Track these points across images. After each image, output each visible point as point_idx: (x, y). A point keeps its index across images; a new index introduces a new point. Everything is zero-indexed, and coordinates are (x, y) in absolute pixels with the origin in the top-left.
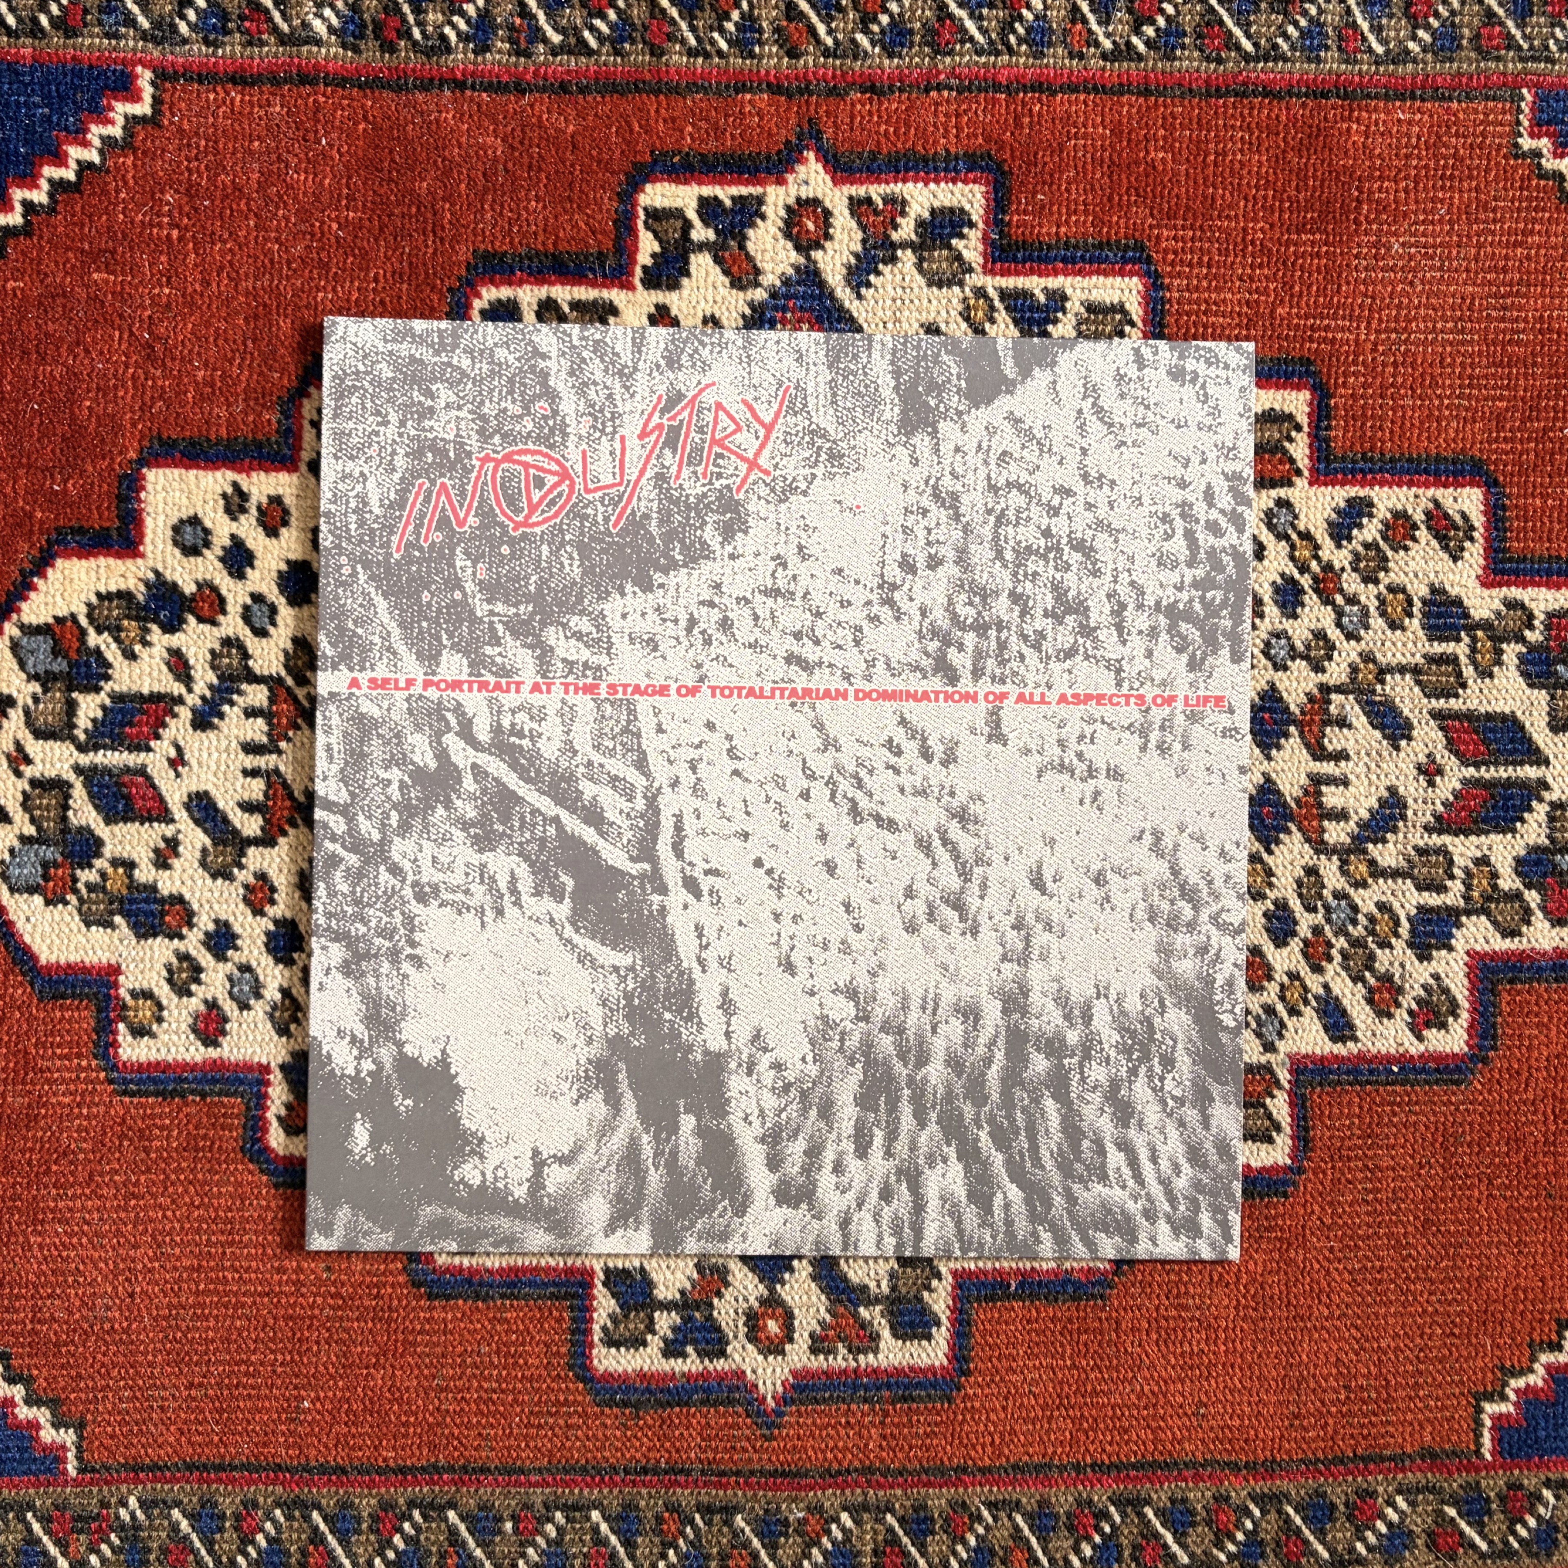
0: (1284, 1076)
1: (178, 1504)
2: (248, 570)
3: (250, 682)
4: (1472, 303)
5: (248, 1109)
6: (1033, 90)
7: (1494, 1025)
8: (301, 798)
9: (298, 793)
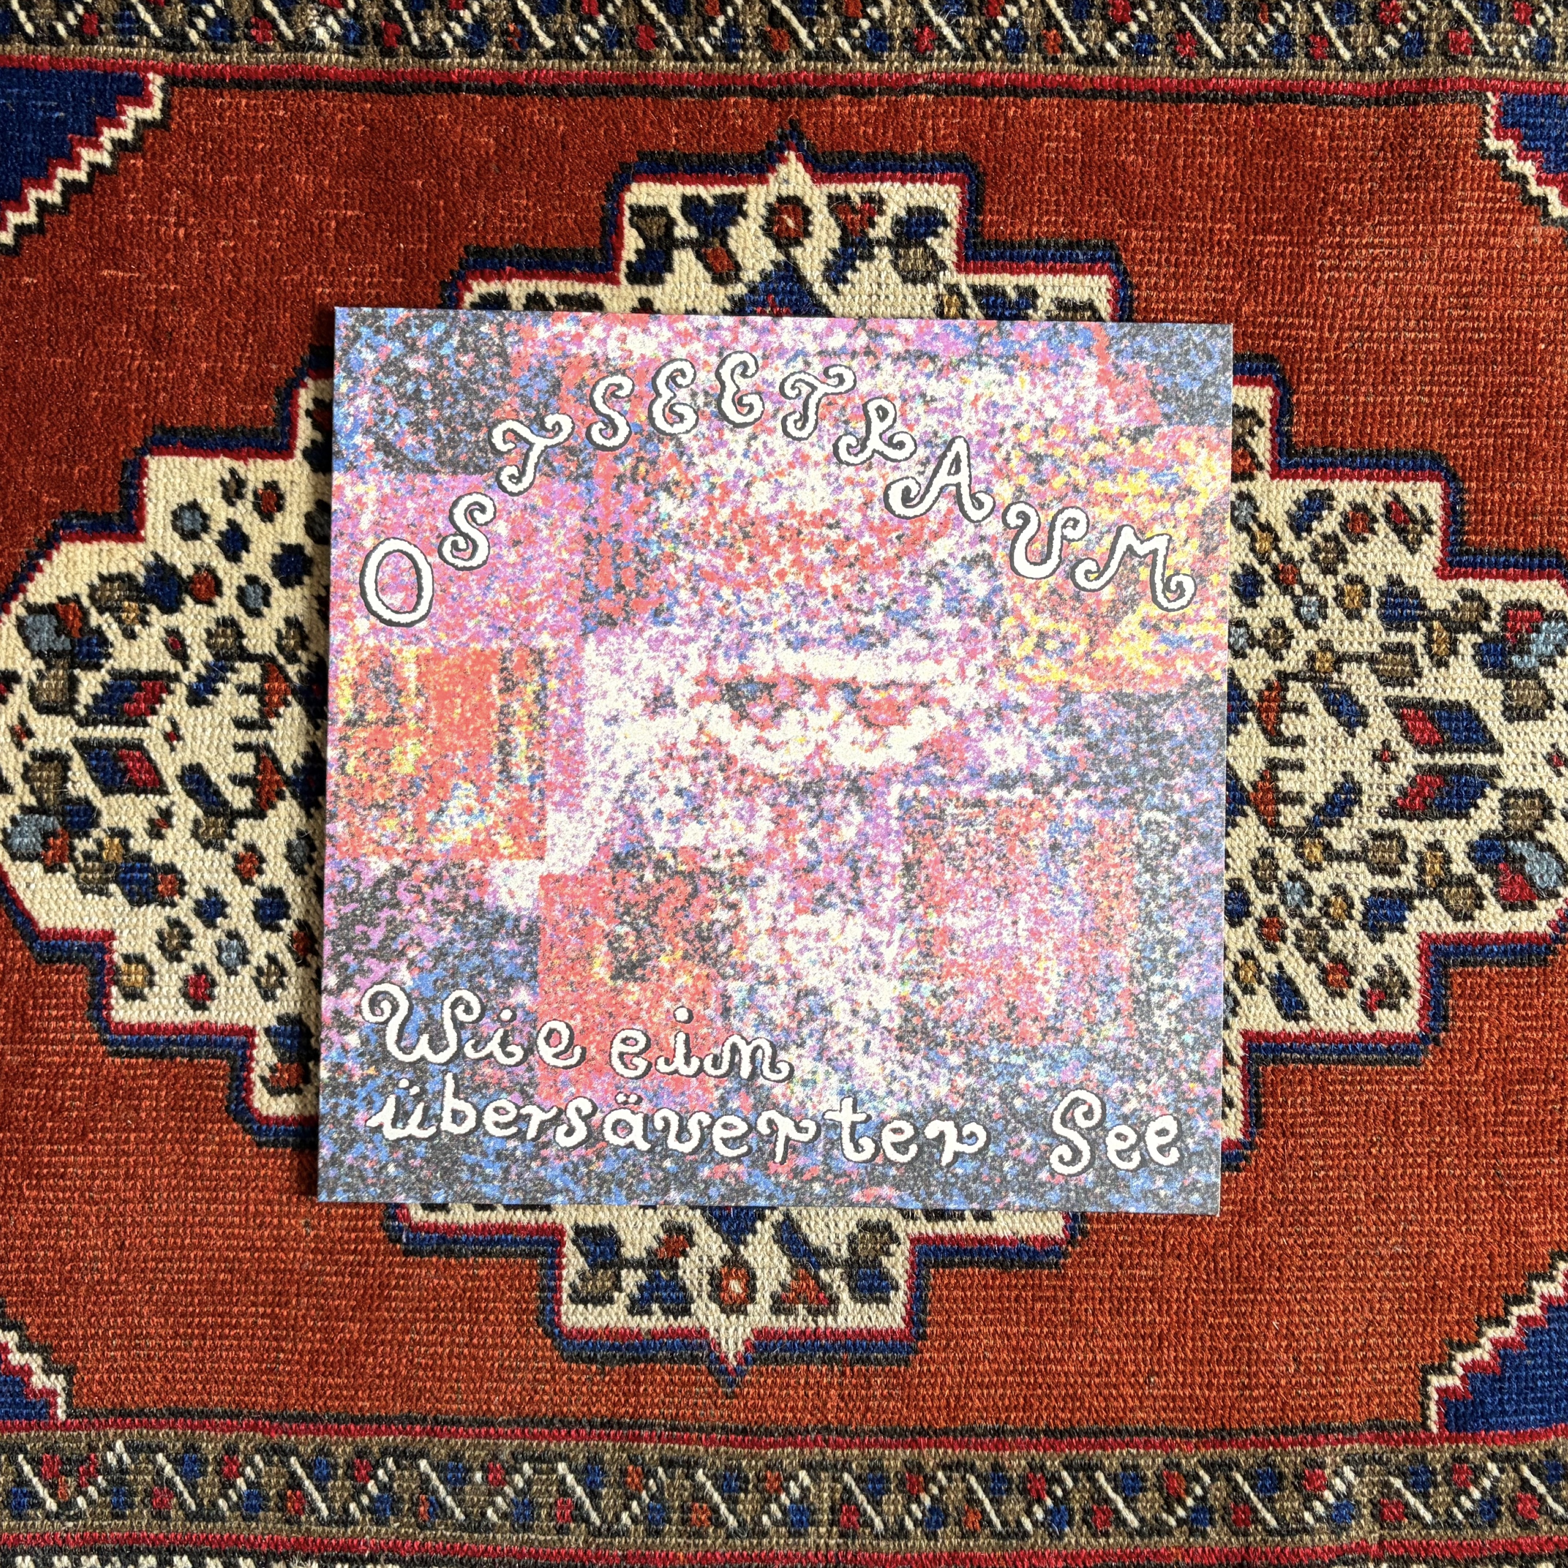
0: (1238, 1054)
1: (162, 1450)
2: (244, 553)
3: (243, 661)
4: (1434, 302)
5: (234, 1070)
6: (1008, 94)
7: (1446, 1009)
8: (290, 772)
9: (287, 767)
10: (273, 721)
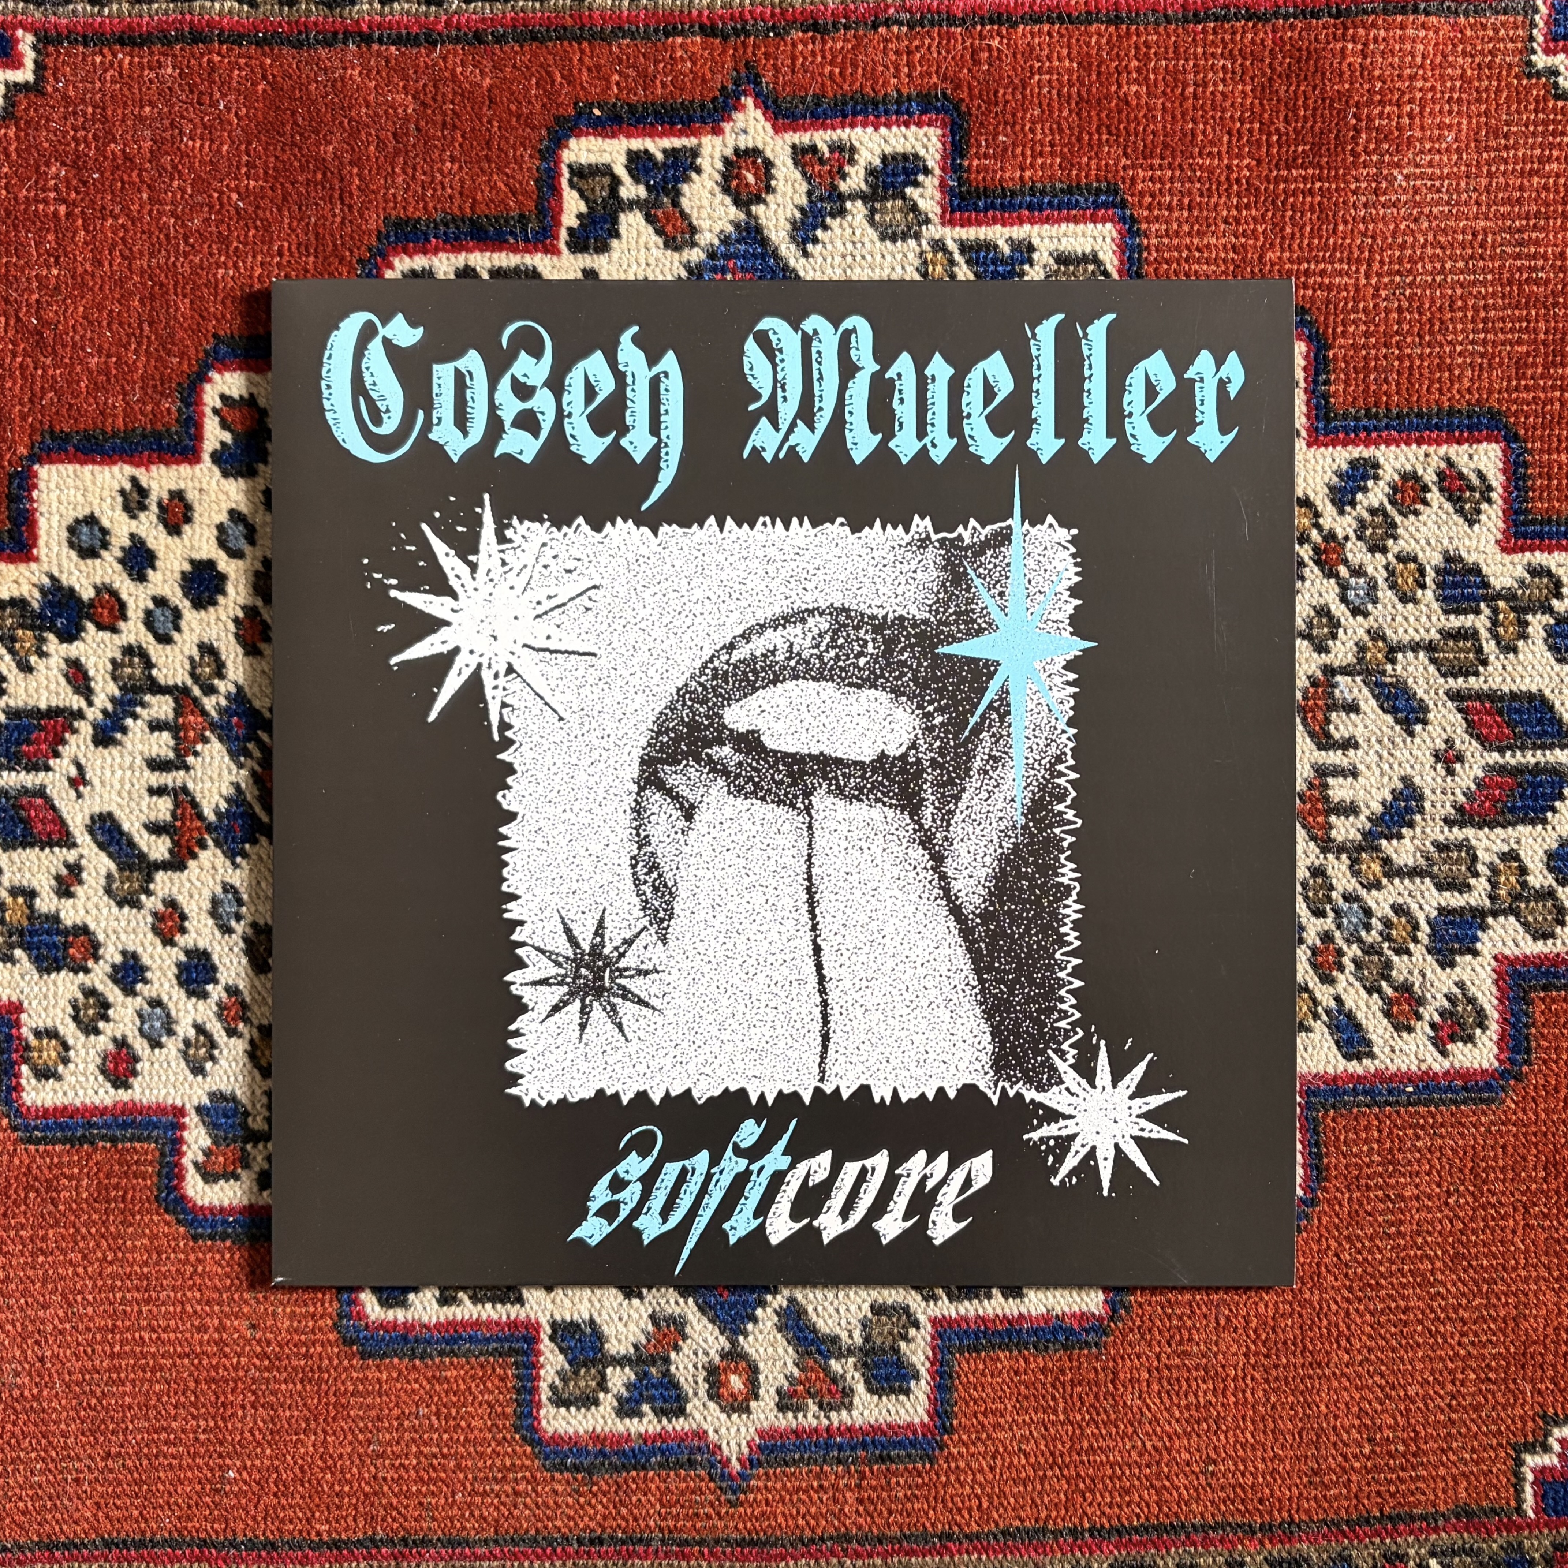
2: (150, 572)
3: (153, 693)
4: (1485, 240)
5: (163, 1155)
6: (992, 22)
7: (1527, 1038)
8: (212, 817)
9: (208, 813)
10: (190, 760)
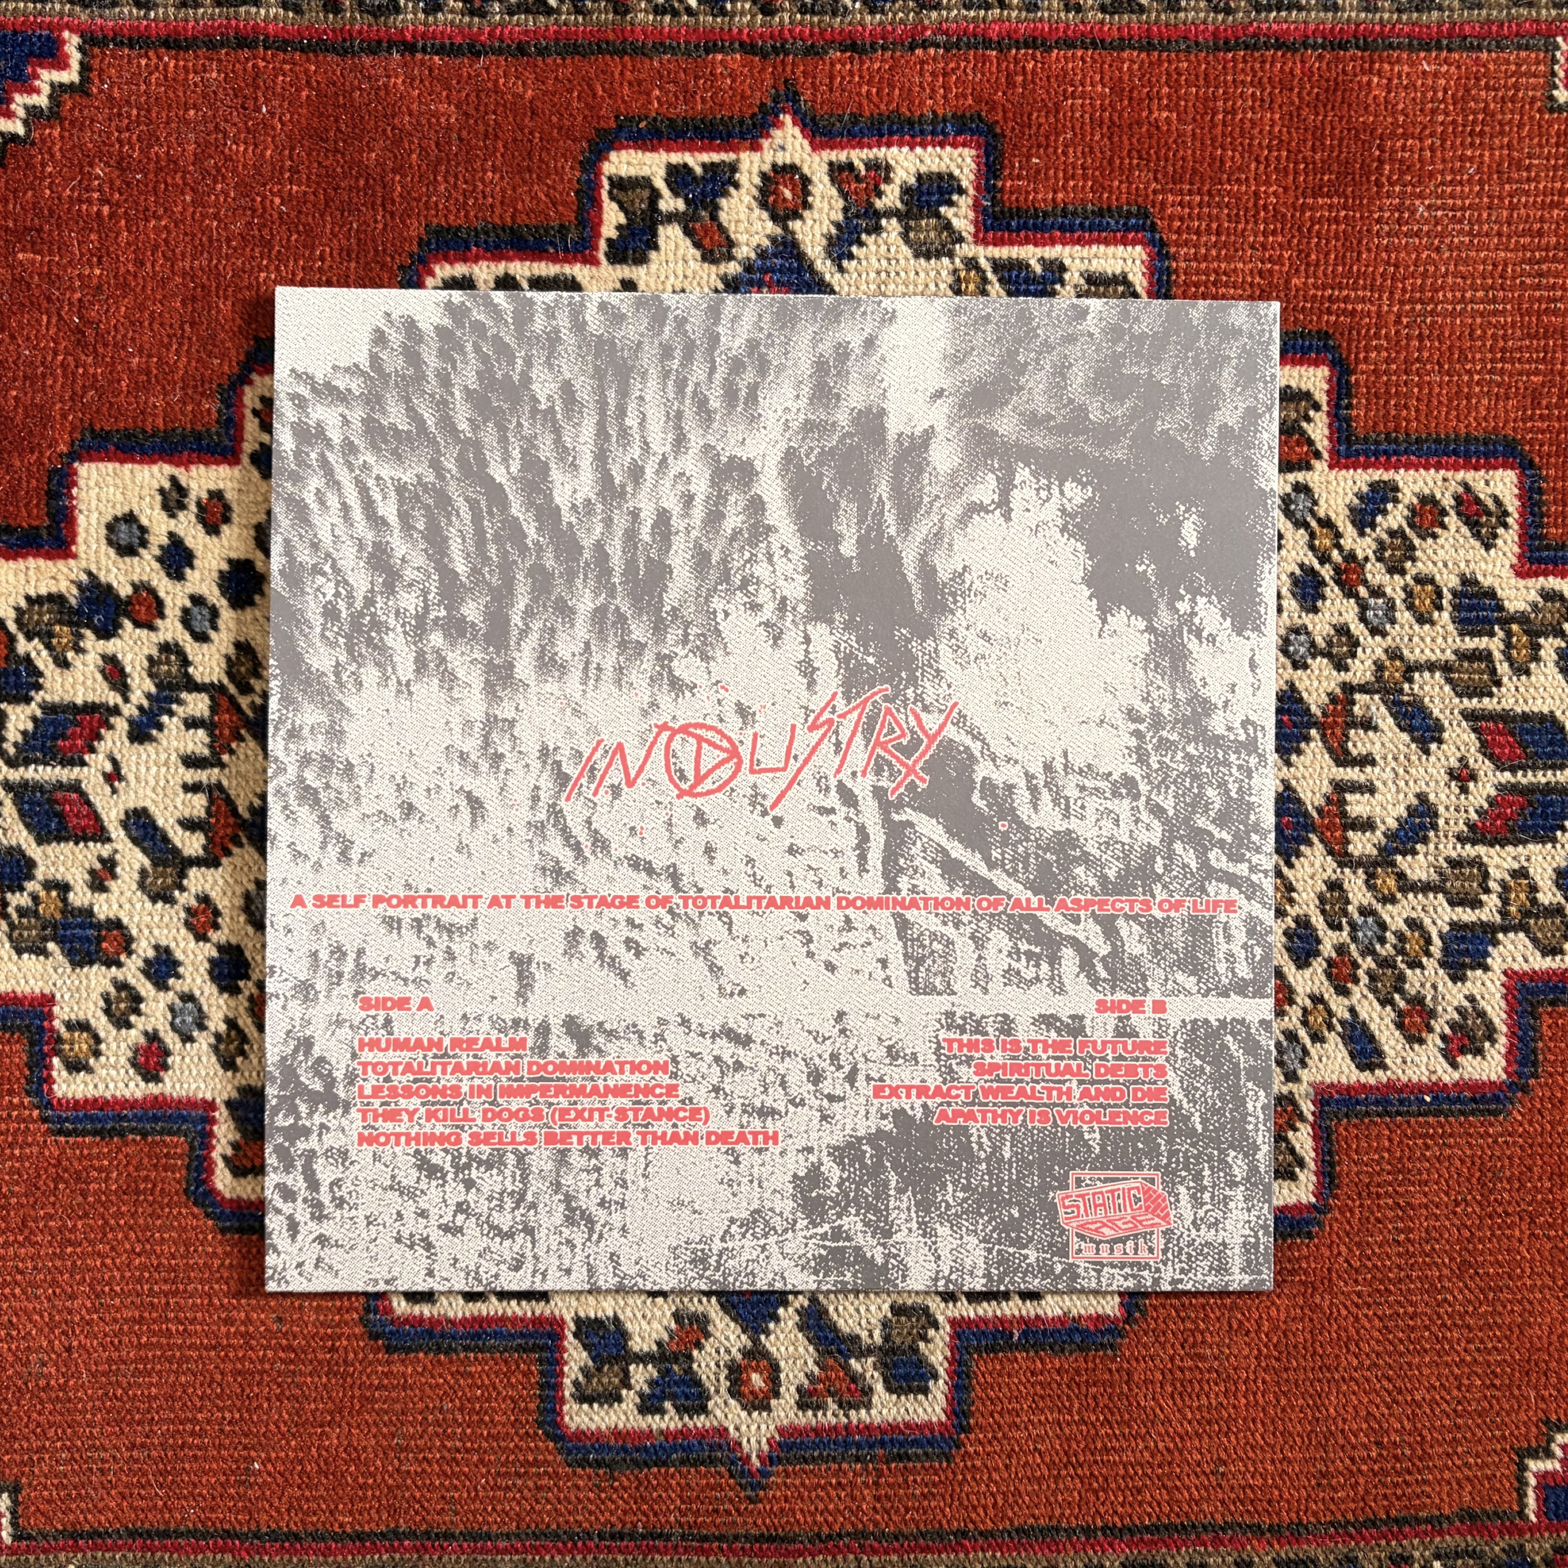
0: (1307, 1108)
2: (188, 571)
3: (190, 691)
4: (1504, 270)
5: (192, 1148)
6: (1027, 46)
7: (1534, 1051)
8: (246, 815)
9: (242, 809)
10: (225, 758)
